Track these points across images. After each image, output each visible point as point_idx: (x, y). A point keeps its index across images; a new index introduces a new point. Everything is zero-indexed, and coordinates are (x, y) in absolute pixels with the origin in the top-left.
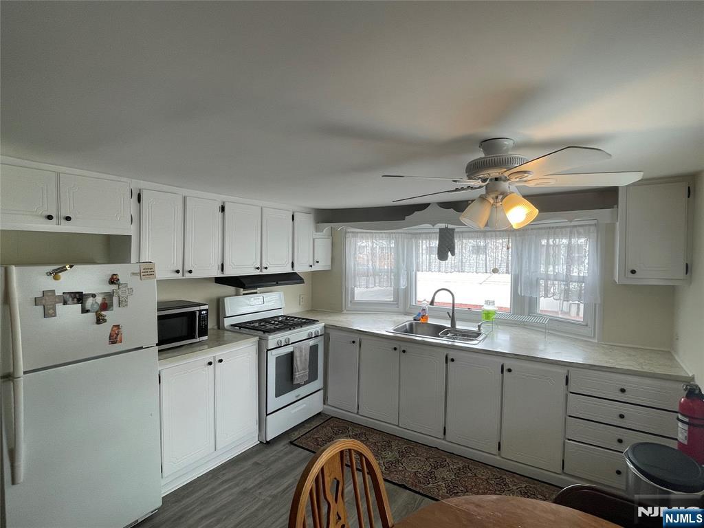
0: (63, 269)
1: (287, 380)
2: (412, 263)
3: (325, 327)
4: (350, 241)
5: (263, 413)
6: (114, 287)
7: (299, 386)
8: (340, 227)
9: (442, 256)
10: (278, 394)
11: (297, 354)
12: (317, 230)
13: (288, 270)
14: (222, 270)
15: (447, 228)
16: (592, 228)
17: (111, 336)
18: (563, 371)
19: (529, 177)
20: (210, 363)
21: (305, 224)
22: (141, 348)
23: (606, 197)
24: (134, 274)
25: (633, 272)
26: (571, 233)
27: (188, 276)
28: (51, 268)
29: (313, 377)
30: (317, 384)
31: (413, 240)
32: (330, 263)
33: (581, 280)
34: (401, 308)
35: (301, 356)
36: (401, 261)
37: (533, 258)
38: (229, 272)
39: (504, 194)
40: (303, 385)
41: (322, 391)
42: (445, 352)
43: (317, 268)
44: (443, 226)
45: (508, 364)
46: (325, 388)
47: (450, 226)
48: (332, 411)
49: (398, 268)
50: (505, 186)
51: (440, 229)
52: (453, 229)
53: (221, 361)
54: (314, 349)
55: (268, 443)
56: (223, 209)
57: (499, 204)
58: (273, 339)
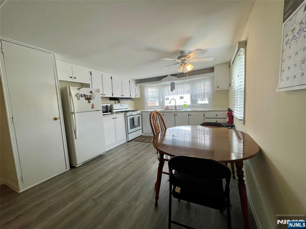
0: (80, 88)
1: (133, 125)
2: (163, 94)
3: (141, 112)
4: (146, 89)
5: (127, 133)
6: (91, 94)
7: (135, 127)
8: (143, 84)
9: (172, 90)
10: (131, 129)
11: (135, 118)
12: (136, 86)
13: (129, 97)
14: (113, 95)
15: (173, 82)
16: (209, 79)
17: (92, 106)
18: (203, 113)
19: (191, 58)
20: (113, 118)
21: (133, 84)
22: (98, 111)
23: (212, 70)
24: (95, 91)
25: (218, 87)
26: (204, 80)
27: (104, 96)
28: (78, 88)
29: (139, 125)
30: (140, 127)
31: (164, 87)
32: (140, 96)
33: (207, 93)
34: (161, 107)
35: (136, 119)
36: (160, 93)
37: (195, 89)
38: (115, 96)
39: (186, 63)
40: (137, 127)
41: (141, 130)
42: (174, 113)
43: (137, 97)
44: (172, 82)
45: (190, 113)
46: (142, 129)
47: (174, 82)
48: (144, 134)
49: (160, 96)
50: (186, 61)
51: (171, 83)
52: (174, 83)
53: (116, 118)
54: (139, 117)
55: (129, 141)
56: (111, 78)
57: (185, 66)
58: (128, 114)
